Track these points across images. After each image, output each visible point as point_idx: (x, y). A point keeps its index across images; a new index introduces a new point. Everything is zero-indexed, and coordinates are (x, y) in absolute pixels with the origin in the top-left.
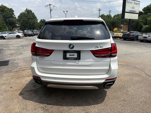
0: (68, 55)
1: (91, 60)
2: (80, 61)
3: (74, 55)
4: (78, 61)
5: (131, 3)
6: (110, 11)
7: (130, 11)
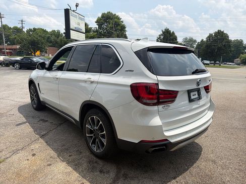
0: (192, 96)
1: (205, 98)
3: (195, 95)
5: (75, 16)
6: (22, 21)
7: (75, 28)
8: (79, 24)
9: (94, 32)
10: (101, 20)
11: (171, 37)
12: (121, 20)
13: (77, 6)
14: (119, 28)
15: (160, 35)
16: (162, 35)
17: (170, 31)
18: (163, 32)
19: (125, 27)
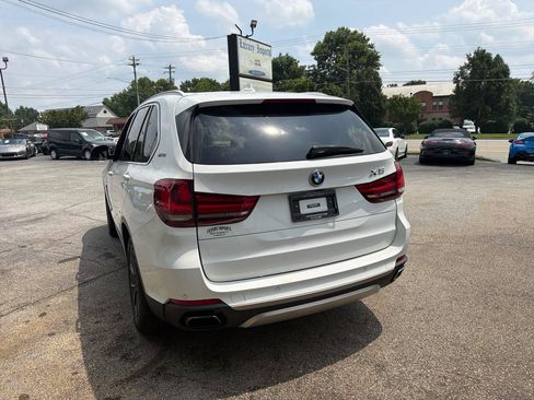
0: (304, 208)
1: (361, 212)
2: (338, 218)
3: (319, 205)
4: (331, 219)
5: (251, 48)
6: (170, 68)
7: (250, 72)
8: (258, 63)
9: (309, 75)
10: (323, 47)
11: (494, 70)
12: (370, 42)
13: (253, 26)
14: (364, 59)
15: (461, 68)
16: (467, 66)
17: (489, 55)
18: (469, 59)
19: (377, 58)
